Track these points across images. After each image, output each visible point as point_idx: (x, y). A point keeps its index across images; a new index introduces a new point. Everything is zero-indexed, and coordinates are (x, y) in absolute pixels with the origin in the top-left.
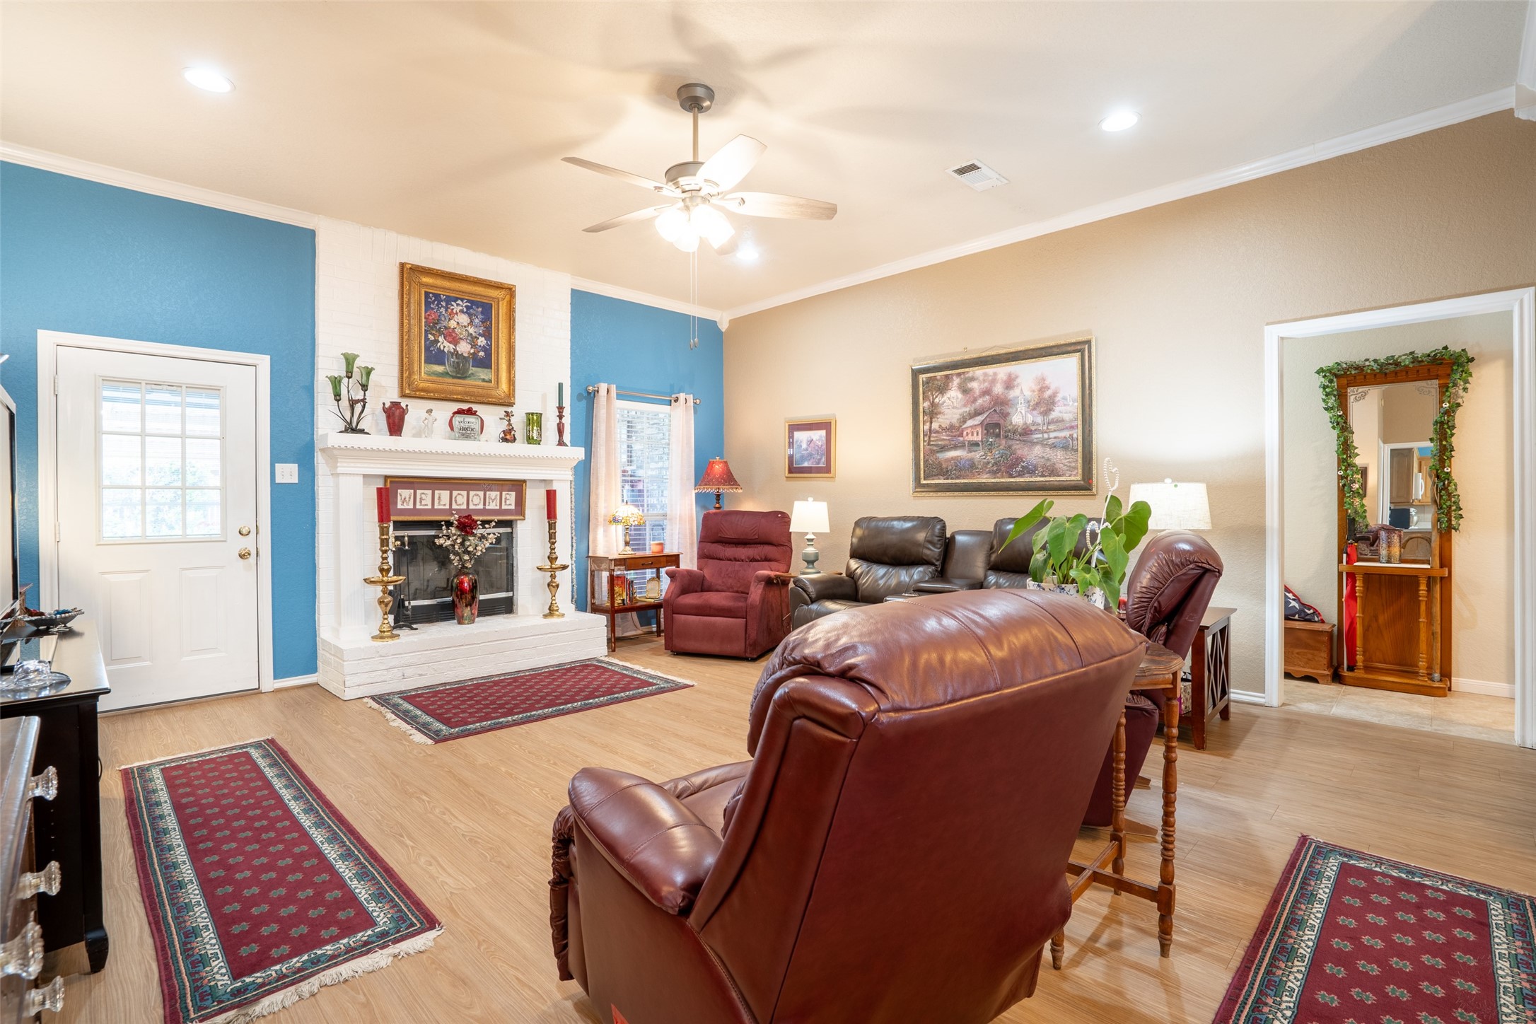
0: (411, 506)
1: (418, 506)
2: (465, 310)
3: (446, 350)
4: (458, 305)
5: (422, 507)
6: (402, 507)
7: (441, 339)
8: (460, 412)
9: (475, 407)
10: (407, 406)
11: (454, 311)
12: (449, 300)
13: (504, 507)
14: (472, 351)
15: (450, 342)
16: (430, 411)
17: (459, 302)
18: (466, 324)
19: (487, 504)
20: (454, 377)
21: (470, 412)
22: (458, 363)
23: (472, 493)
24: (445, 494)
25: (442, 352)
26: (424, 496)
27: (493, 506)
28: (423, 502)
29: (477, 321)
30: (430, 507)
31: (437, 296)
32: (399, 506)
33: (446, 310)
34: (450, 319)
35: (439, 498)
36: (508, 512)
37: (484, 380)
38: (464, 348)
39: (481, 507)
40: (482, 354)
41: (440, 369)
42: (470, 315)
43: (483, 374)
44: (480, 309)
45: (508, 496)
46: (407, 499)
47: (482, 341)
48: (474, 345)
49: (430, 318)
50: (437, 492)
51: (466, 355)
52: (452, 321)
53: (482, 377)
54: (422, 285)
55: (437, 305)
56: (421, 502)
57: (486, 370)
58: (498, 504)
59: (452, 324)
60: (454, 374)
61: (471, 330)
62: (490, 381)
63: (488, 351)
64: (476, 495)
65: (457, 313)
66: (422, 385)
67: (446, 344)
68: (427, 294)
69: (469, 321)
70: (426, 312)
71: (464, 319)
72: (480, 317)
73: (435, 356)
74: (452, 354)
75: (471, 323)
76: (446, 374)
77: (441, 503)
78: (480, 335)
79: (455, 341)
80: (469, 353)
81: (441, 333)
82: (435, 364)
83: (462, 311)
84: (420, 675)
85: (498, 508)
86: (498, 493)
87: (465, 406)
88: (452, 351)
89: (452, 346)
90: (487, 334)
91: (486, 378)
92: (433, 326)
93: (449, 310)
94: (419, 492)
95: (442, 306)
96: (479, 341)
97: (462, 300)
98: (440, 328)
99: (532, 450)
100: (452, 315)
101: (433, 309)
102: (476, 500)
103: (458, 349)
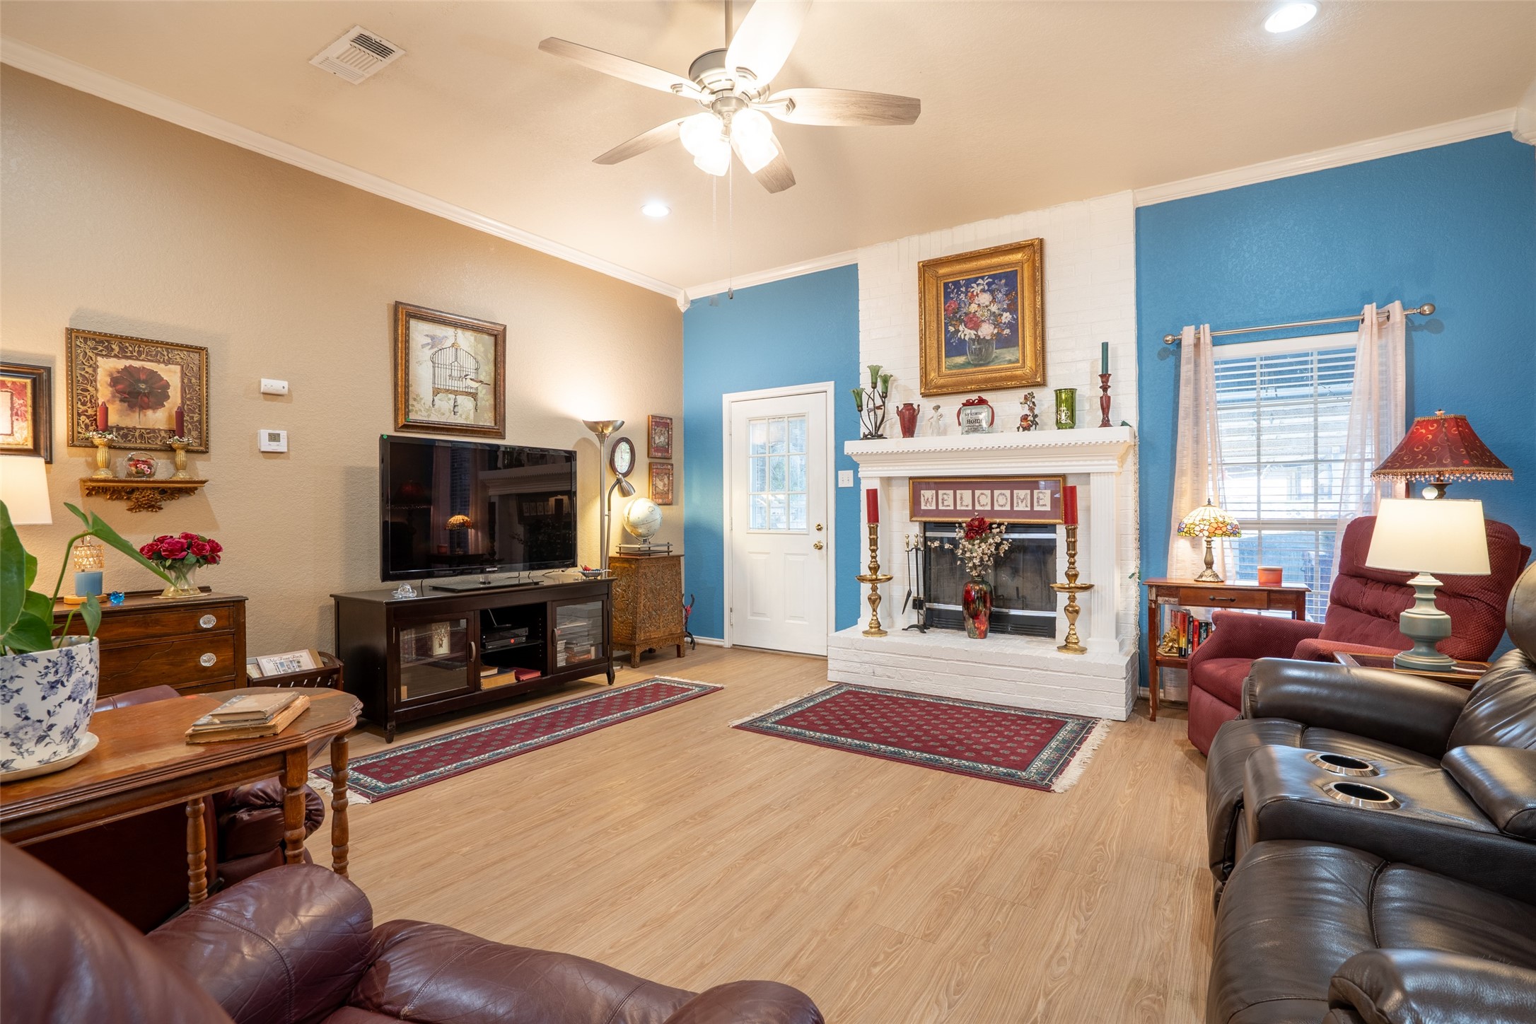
0: (934, 507)
1: (941, 507)
2: (986, 288)
3: (967, 339)
4: (978, 285)
5: (944, 508)
6: (926, 508)
7: (961, 328)
8: (969, 404)
9: (985, 396)
10: (919, 406)
11: (975, 293)
12: (968, 283)
13: (1036, 508)
14: (996, 331)
15: (971, 329)
16: (937, 408)
17: (980, 281)
18: (987, 303)
19: (1015, 504)
20: (976, 366)
21: (982, 402)
22: (980, 349)
23: (996, 492)
24: (967, 494)
25: (962, 341)
26: (945, 497)
27: (1021, 507)
28: (946, 503)
29: (1000, 295)
30: (952, 508)
31: (956, 284)
32: (923, 507)
33: (966, 295)
34: (970, 304)
35: (961, 498)
36: (1042, 514)
37: (1010, 362)
38: (987, 330)
39: (1008, 508)
40: (1007, 331)
41: (960, 360)
42: (992, 292)
43: (1009, 354)
44: (1003, 281)
45: (1041, 495)
46: (930, 500)
47: (1007, 317)
48: (997, 324)
49: (950, 309)
50: (958, 492)
51: (988, 338)
52: (973, 305)
53: (1008, 358)
54: (938, 278)
55: (957, 293)
56: (943, 503)
57: (1012, 350)
58: (1029, 505)
59: (973, 308)
60: (976, 362)
61: (994, 308)
62: (1017, 361)
63: (1013, 326)
64: (1001, 494)
65: (977, 295)
66: (941, 381)
67: (967, 331)
68: (946, 285)
69: (991, 298)
70: (945, 303)
71: (985, 298)
72: (1004, 290)
73: (955, 347)
74: (973, 340)
75: (994, 300)
76: (967, 364)
77: (964, 503)
78: (1005, 310)
79: (976, 327)
80: (992, 335)
81: (961, 321)
82: (956, 356)
83: (983, 291)
84: (889, 677)
85: (1029, 509)
86: (1029, 492)
87: (974, 397)
88: (974, 337)
89: (973, 332)
90: (1012, 308)
91: (1013, 358)
92: (955, 316)
93: (970, 294)
94: (941, 492)
95: (962, 292)
96: (1003, 318)
97: (982, 278)
98: (960, 316)
99: (1067, 436)
100: (972, 297)
101: (953, 298)
102: (1002, 500)
103: (980, 333)
